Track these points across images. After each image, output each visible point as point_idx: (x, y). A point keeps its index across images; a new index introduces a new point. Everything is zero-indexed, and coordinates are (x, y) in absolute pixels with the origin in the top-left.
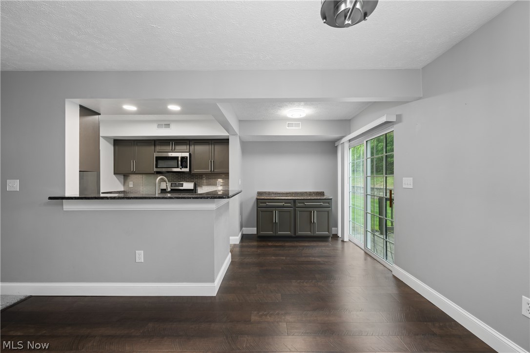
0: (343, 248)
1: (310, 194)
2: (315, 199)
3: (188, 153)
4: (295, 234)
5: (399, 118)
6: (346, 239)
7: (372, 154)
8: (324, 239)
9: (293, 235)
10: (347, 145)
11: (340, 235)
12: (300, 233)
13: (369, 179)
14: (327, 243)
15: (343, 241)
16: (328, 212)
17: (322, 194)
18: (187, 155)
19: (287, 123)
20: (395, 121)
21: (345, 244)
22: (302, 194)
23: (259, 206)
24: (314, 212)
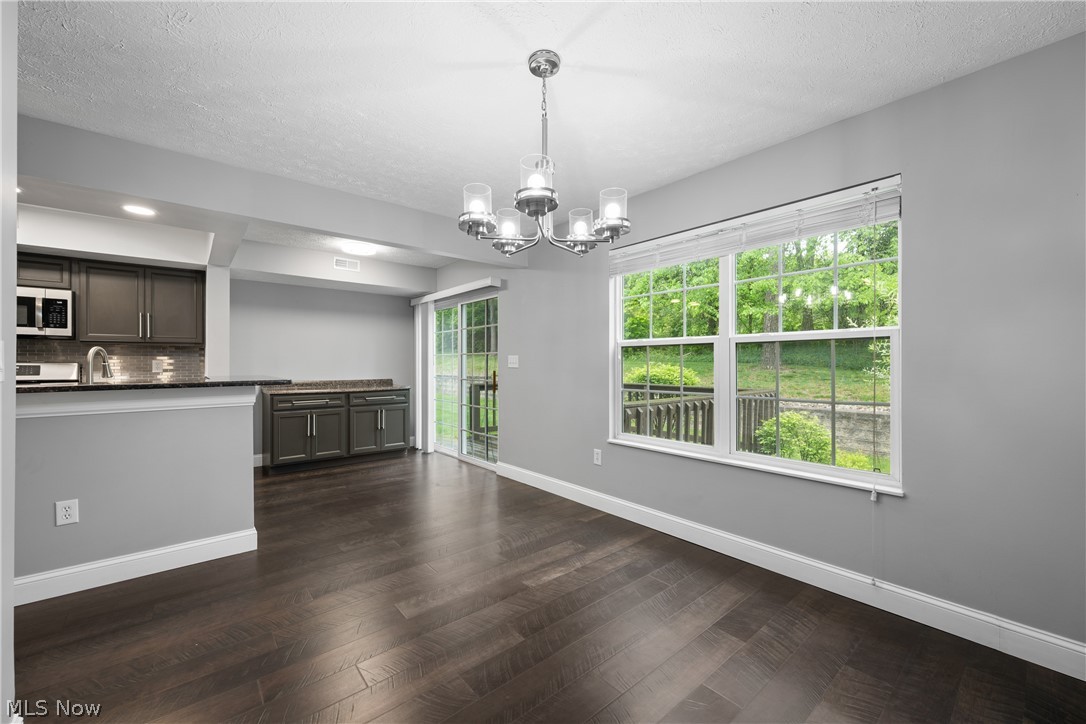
0: (425, 462)
1: (369, 383)
2: (383, 391)
3: (70, 292)
4: (349, 451)
5: (504, 285)
6: (430, 450)
7: (469, 324)
8: (397, 453)
9: (345, 455)
10: (432, 307)
11: (419, 445)
12: (357, 449)
13: (465, 357)
14: (403, 460)
15: (425, 454)
16: (404, 410)
17: (389, 382)
18: (66, 295)
19: (335, 258)
20: (499, 286)
21: (429, 457)
22: (354, 383)
23: (275, 408)
24: (381, 412)
